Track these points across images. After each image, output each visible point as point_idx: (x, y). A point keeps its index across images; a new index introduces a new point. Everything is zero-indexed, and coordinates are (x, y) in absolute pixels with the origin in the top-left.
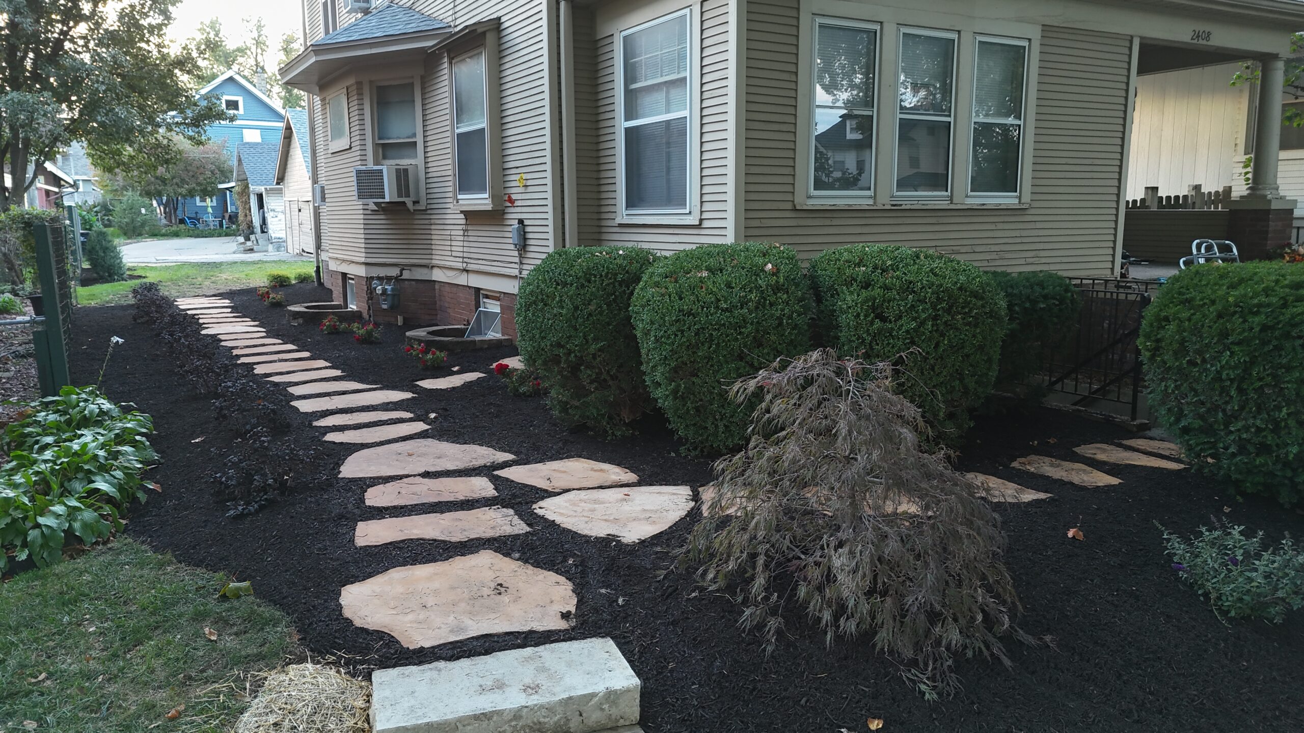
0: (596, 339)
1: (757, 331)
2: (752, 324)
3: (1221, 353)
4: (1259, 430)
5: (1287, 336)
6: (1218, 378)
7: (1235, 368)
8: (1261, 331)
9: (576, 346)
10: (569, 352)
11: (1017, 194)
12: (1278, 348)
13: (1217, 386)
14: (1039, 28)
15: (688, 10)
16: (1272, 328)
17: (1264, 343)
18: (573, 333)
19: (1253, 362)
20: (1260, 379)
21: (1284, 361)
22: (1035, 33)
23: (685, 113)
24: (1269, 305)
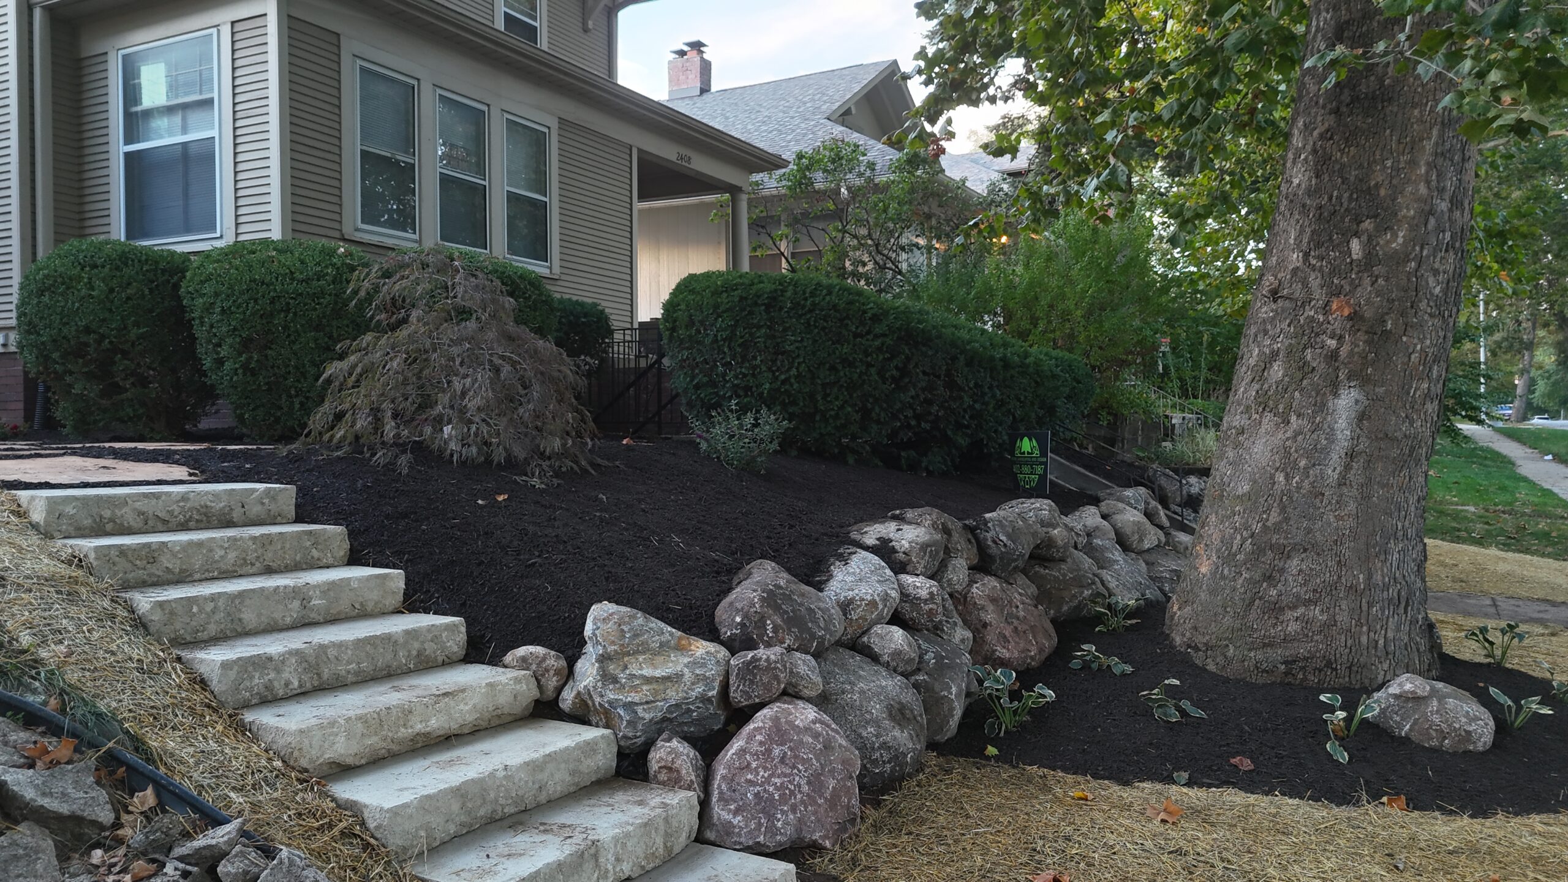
0: (137, 324)
1: (336, 303)
2: (330, 295)
3: (716, 319)
4: (745, 376)
5: (756, 304)
6: (715, 341)
7: (724, 330)
8: (740, 301)
9: (112, 330)
10: (103, 337)
11: (548, 264)
12: (751, 313)
13: (715, 346)
14: (557, 120)
15: (214, 30)
16: (746, 298)
17: (742, 310)
18: (107, 315)
19: (735, 326)
20: (742, 337)
21: (755, 321)
22: (554, 124)
23: (214, 133)
24: (742, 284)
